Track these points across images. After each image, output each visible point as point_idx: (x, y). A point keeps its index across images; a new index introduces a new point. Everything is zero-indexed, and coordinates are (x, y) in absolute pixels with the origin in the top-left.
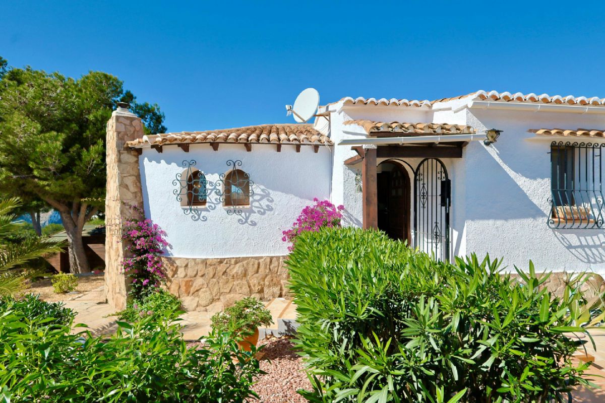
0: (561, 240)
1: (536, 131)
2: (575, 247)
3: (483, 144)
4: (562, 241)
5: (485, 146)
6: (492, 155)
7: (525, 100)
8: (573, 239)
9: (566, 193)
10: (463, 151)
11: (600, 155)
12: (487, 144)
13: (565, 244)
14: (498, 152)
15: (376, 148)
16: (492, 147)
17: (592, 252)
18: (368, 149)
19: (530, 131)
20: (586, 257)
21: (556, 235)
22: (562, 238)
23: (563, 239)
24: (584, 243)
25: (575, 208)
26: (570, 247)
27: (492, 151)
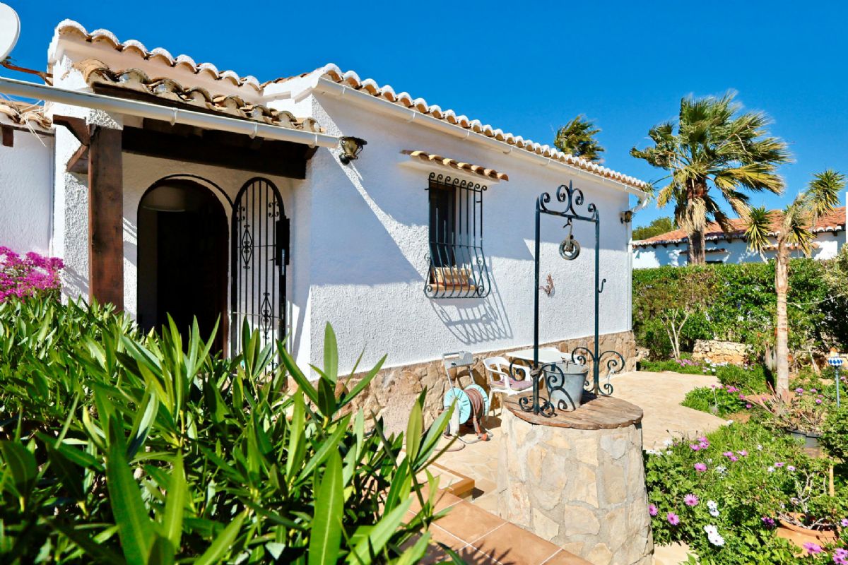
0: (440, 313)
1: (410, 152)
2: (455, 323)
3: (338, 160)
4: (441, 316)
5: (341, 164)
6: (352, 180)
7: (397, 100)
8: (452, 311)
9: (445, 248)
10: (307, 168)
11: (481, 202)
12: (346, 161)
13: (445, 320)
14: (361, 177)
15: (121, 128)
16: (351, 168)
17: (473, 329)
18: (98, 128)
19: (404, 152)
20: (465, 334)
21: (434, 309)
22: (441, 311)
23: (442, 313)
24: (465, 317)
25: (456, 269)
26: (449, 323)
27: (351, 172)
